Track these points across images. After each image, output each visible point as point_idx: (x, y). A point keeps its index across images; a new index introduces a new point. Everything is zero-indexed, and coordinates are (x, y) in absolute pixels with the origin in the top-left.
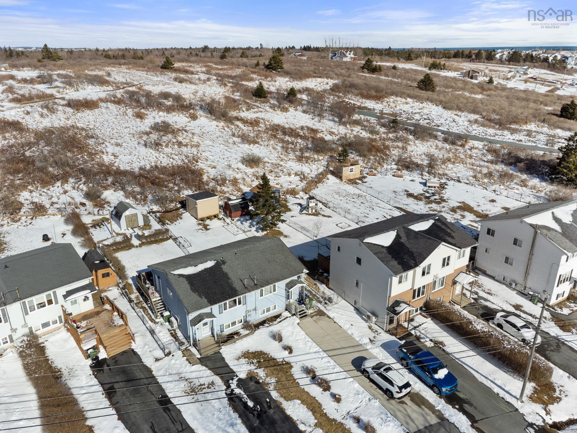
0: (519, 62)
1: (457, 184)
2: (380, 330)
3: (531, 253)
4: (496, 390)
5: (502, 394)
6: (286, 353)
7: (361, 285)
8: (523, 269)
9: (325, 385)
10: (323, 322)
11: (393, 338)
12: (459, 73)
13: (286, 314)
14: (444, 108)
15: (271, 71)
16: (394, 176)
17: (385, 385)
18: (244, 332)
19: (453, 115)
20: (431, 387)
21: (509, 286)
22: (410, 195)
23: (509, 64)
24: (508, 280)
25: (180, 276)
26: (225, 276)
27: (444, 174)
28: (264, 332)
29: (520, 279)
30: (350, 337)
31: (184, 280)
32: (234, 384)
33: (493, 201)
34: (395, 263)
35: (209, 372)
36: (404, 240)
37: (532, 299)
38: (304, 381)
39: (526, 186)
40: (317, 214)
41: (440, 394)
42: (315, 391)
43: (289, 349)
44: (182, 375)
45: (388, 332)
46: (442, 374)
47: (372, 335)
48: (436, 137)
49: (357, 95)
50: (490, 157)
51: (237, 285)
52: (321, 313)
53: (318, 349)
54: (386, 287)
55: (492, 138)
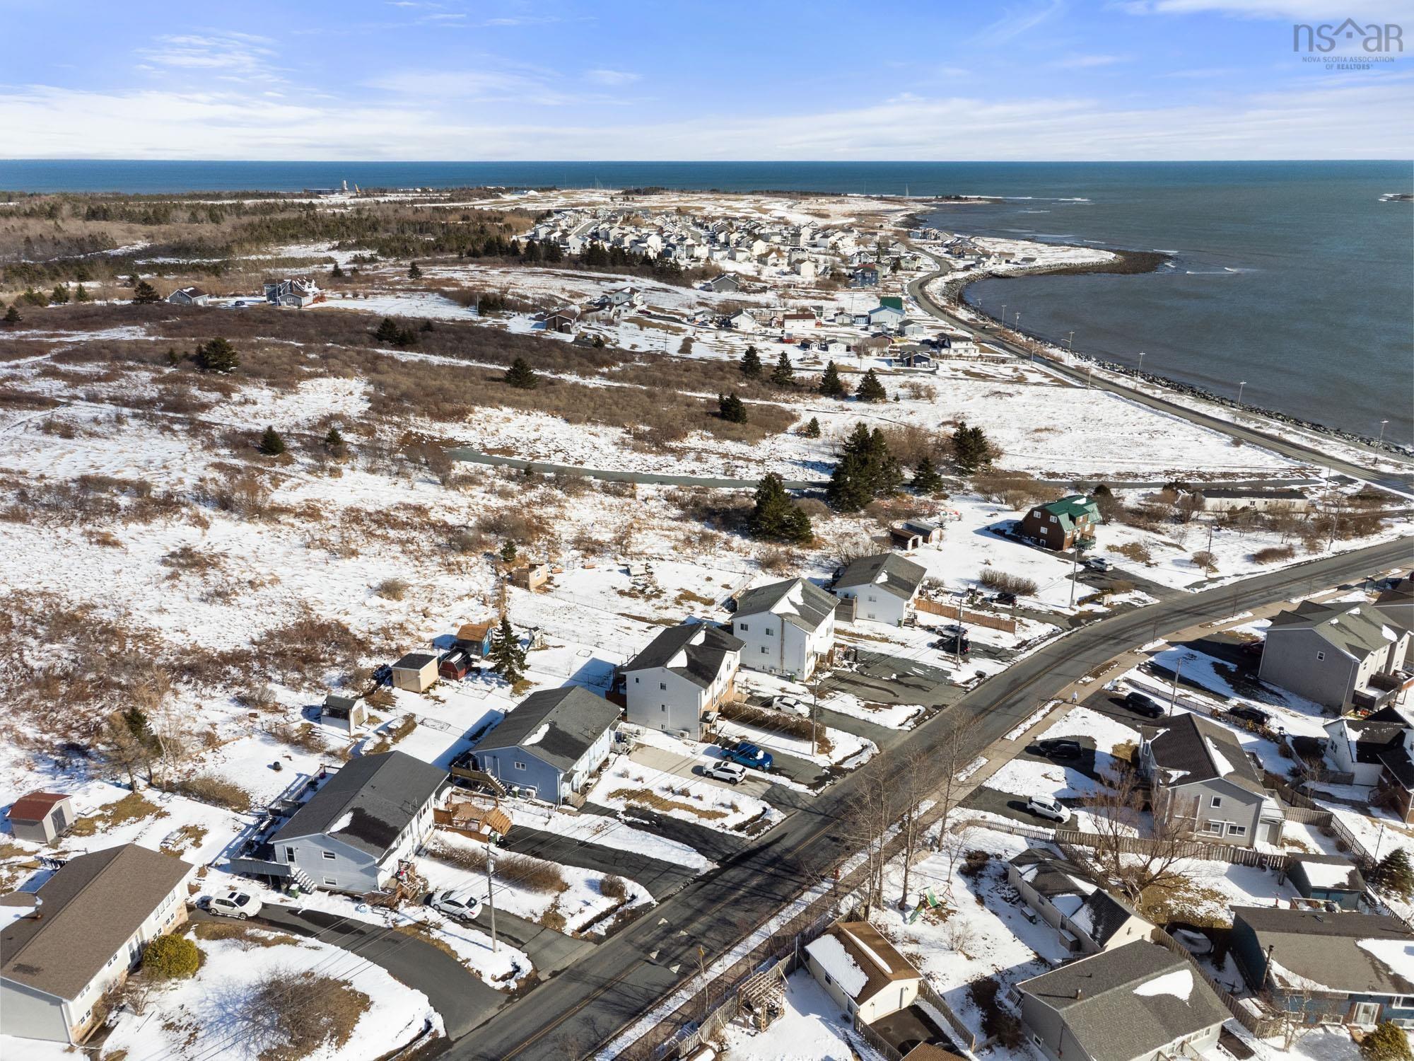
0: (604, 265)
1: (660, 563)
2: (695, 743)
3: (783, 639)
4: (796, 755)
5: (800, 756)
6: (640, 782)
7: (668, 708)
8: (778, 655)
9: (685, 793)
10: (647, 750)
11: (709, 745)
12: (533, 316)
13: (613, 756)
14: (568, 420)
15: (216, 373)
16: (583, 567)
17: (727, 776)
18: (594, 781)
19: (587, 435)
20: (756, 768)
21: (770, 673)
22: (622, 593)
23: (590, 270)
24: (767, 668)
25: (533, 745)
26: (565, 734)
27: (641, 553)
28: (605, 774)
29: (777, 664)
30: (676, 755)
31: (538, 748)
32: (622, 816)
33: (709, 579)
34: (699, 679)
35: (595, 816)
36: (694, 657)
37: (791, 679)
38: (669, 796)
39: (731, 549)
40: (545, 647)
41: (764, 770)
42: (681, 799)
43: (640, 779)
44: (580, 826)
45: (703, 741)
46: (760, 755)
47: (691, 749)
48: (589, 486)
49: (421, 414)
50: (676, 512)
51: (585, 741)
52: (641, 746)
53: (659, 773)
54: (696, 701)
55: (659, 473)
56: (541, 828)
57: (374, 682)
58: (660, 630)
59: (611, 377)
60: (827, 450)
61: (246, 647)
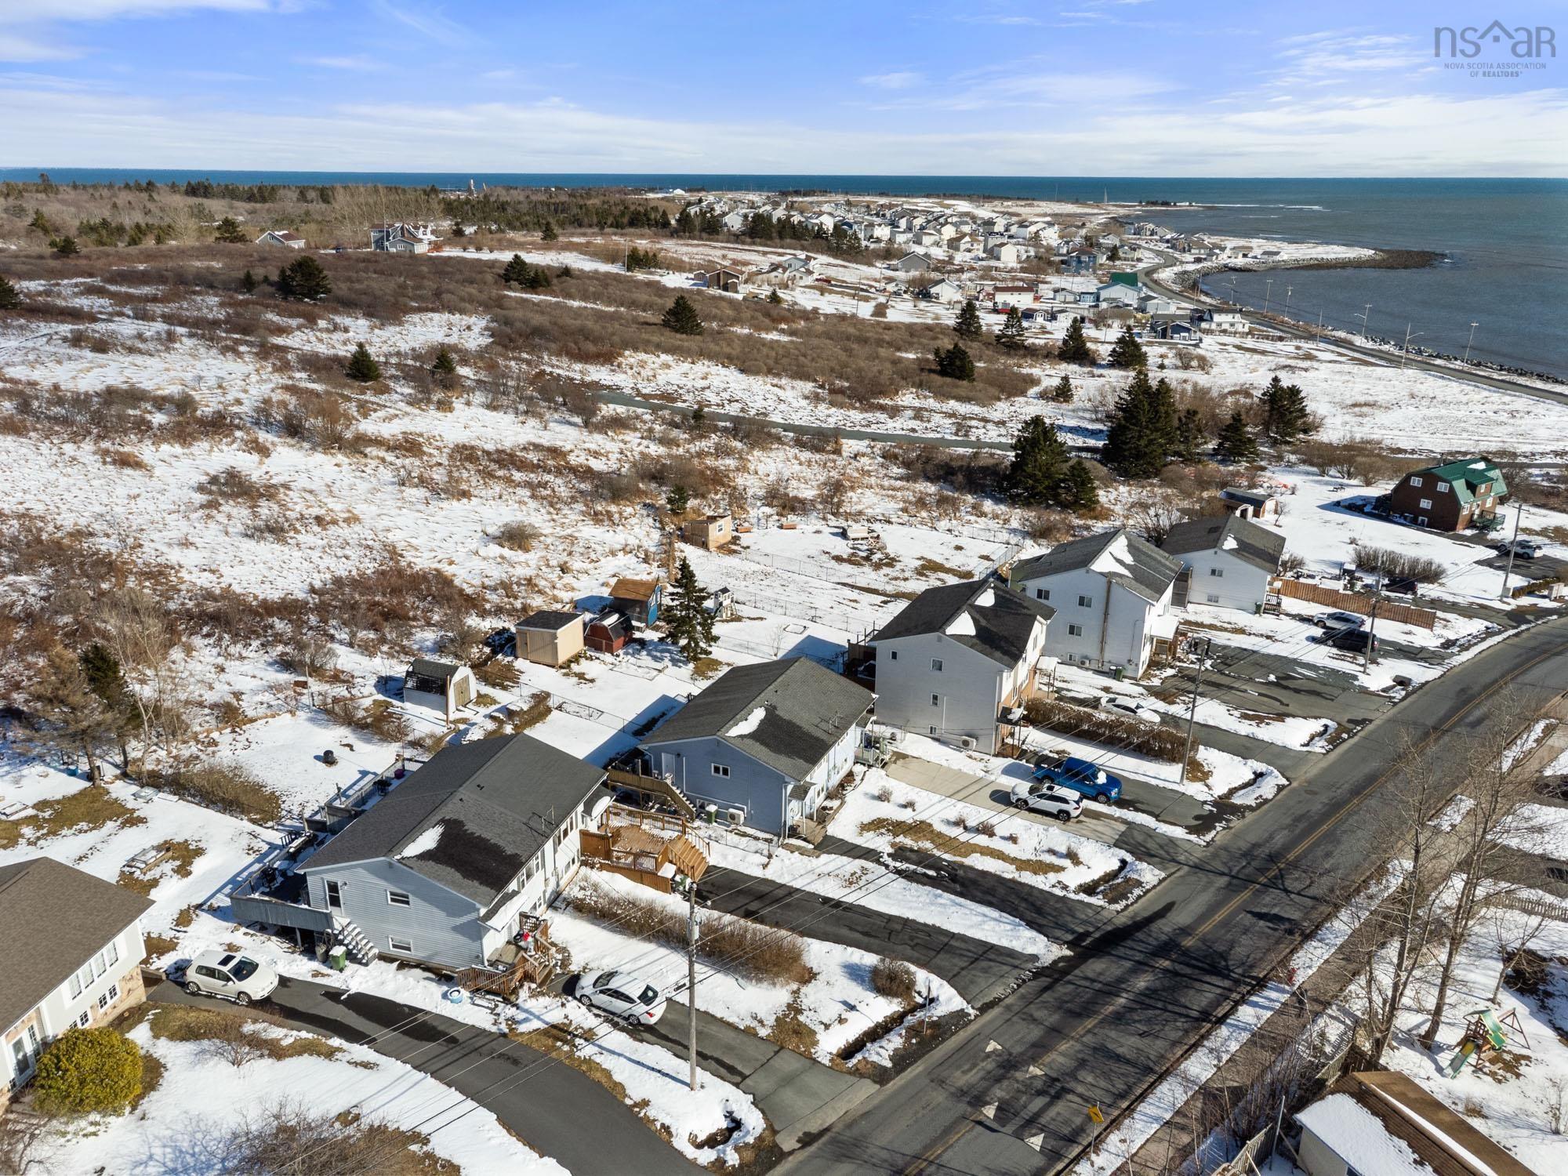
0: (771, 238)
1: (887, 526)
2: (986, 757)
3: (1106, 614)
4: (1154, 782)
5: (1161, 784)
6: (909, 810)
7: (944, 701)
8: (1095, 637)
9: (987, 830)
10: (914, 764)
11: (1009, 761)
12: (691, 276)
13: (859, 769)
14: (742, 371)
15: (301, 300)
16: (781, 527)
17: (1053, 807)
18: (835, 803)
19: (769, 387)
20: (1095, 799)
21: (1081, 665)
22: (838, 559)
23: (754, 243)
24: (1077, 659)
25: (742, 737)
26: (792, 724)
27: (860, 513)
28: (852, 796)
29: (1092, 651)
30: (959, 773)
31: (750, 742)
32: (889, 861)
33: (959, 548)
35: (845, 859)
37: (1117, 675)
38: (960, 834)
39: (983, 514)
40: (739, 619)
41: (1108, 801)
42: (982, 840)
43: (910, 805)
44: (818, 871)
45: (999, 755)
46: (1102, 779)
47: (981, 765)
48: (779, 439)
49: (558, 354)
50: (896, 471)
51: (823, 737)
52: (900, 756)
53: (937, 797)
55: (868, 430)
56: (758, 872)
57: (487, 650)
58: (901, 605)
59: (792, 333)
60: (1087, 415)
61: (301, 595)
